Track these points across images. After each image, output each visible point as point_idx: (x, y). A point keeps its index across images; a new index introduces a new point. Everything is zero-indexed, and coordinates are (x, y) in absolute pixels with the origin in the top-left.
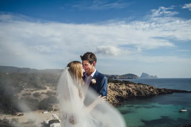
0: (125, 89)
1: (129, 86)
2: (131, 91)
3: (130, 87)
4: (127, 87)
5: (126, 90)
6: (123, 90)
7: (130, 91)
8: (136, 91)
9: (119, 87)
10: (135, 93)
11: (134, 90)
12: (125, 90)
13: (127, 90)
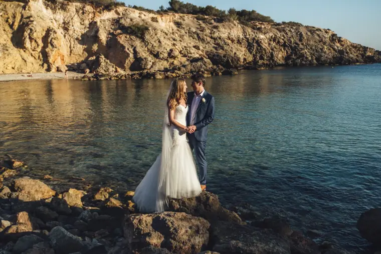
0: (241, 37)
1: (254, 28)
2: (265, 45)
3: (259, 29)
4: (249, 30)
5: (245, 43)
6: (233, 41)
7: (259, 43)
8: (284, 45)
9: (216, 27)
10: (280, 56)
11: (273, 44)
12: (239, 42)
13: (248, 40)
